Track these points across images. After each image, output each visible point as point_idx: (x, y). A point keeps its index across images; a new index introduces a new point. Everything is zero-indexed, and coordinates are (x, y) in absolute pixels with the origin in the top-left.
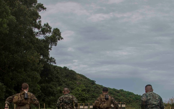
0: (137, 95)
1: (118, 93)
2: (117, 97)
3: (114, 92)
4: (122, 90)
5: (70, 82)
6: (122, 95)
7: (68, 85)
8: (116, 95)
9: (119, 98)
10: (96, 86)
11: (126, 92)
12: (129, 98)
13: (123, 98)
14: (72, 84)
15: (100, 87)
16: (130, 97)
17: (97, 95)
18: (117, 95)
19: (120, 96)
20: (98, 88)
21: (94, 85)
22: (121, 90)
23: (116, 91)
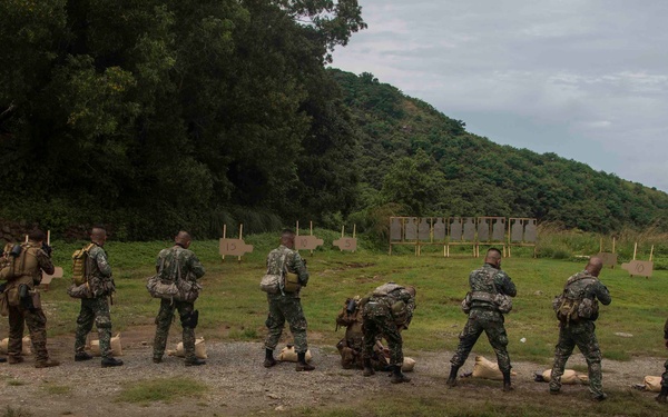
0: (603, 174)
1: (537, 164)
2: (534, 178)
3: (525, 162)
4: (551, 157)
5: (382, 123)
6: (550, 172)
7: (375, 133)
8: (530, 172)
9: (539, 181)
10: (467, 139)
11: (564, 161)
12: (573, 183)
13: (555, 181)
14: (387, 130)
15: (478, 142)
16: (578, 180)
17: (468, 170)
18: (534, 173)
19: (543, 176)
20: (471, 144)
21: (458, 138)
22: (547, 154)
23: (534, 157)
